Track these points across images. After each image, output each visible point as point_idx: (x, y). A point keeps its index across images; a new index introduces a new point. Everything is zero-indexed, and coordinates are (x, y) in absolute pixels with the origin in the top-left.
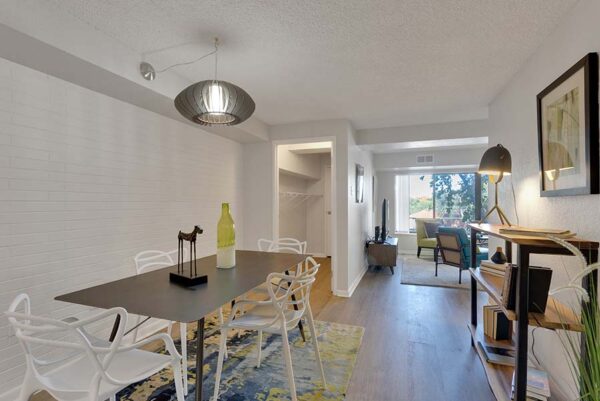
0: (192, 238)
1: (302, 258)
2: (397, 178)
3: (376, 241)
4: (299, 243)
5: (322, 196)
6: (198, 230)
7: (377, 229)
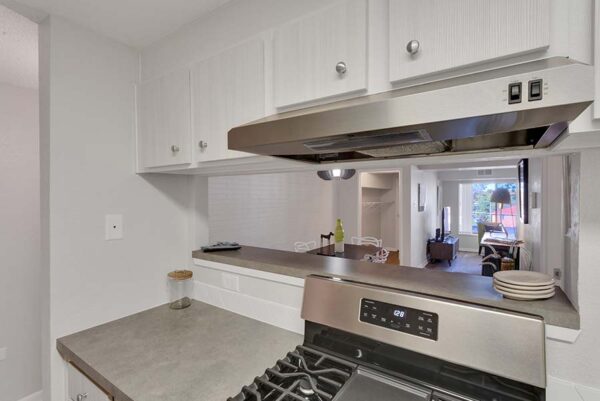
0: (328, 237)
1: (379, 249)
2: (461, 186)
3: (437, 241)
4: (377, 241)
5: (394, 202)
6: (331, 234)
7: (438, 230)
